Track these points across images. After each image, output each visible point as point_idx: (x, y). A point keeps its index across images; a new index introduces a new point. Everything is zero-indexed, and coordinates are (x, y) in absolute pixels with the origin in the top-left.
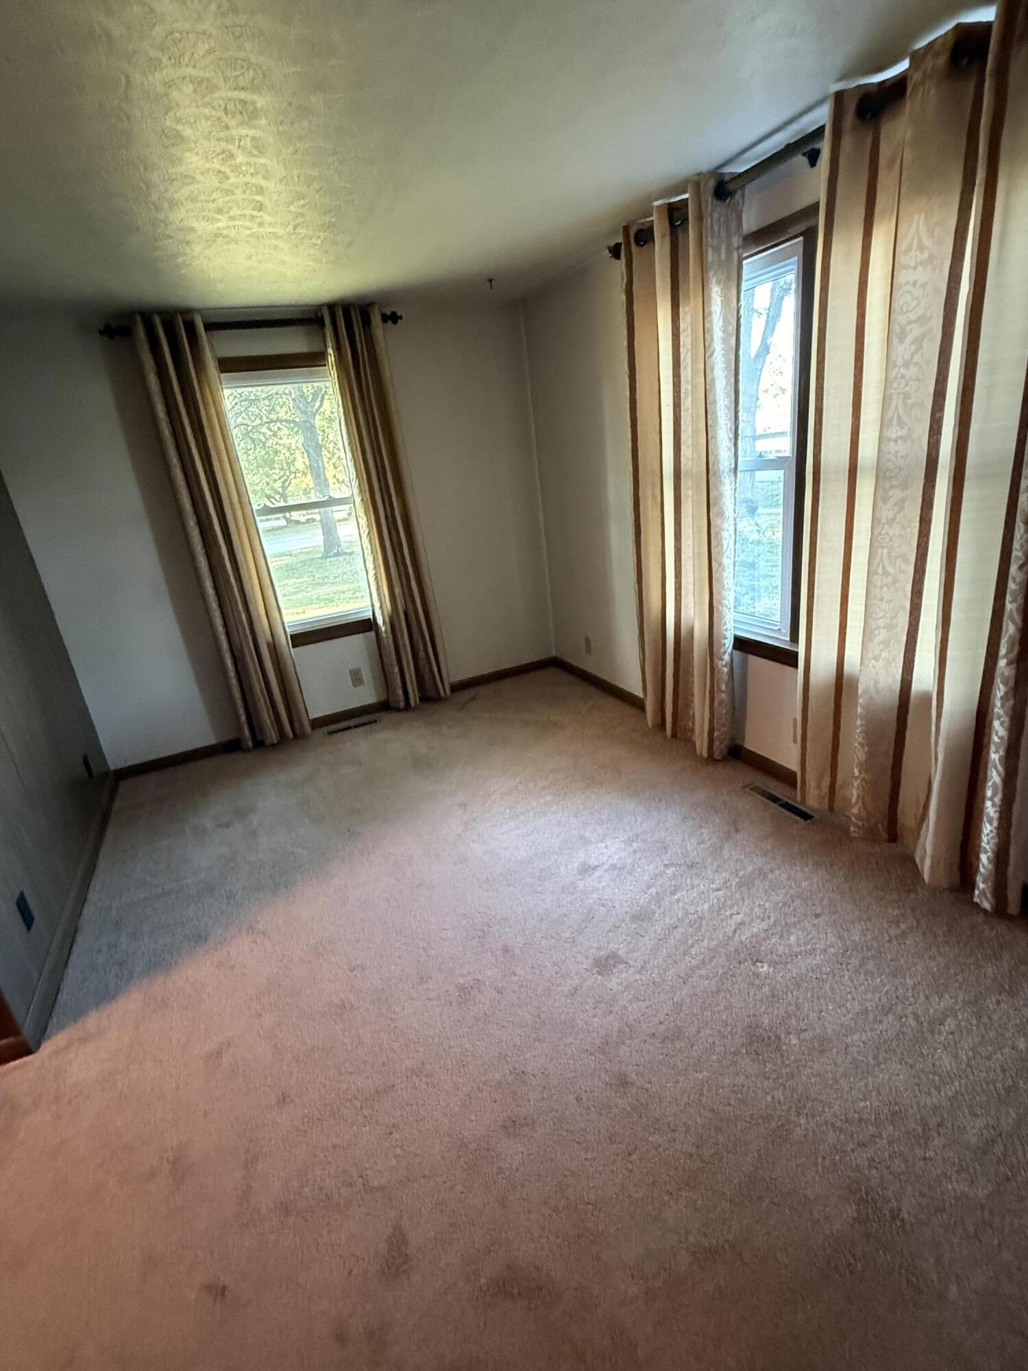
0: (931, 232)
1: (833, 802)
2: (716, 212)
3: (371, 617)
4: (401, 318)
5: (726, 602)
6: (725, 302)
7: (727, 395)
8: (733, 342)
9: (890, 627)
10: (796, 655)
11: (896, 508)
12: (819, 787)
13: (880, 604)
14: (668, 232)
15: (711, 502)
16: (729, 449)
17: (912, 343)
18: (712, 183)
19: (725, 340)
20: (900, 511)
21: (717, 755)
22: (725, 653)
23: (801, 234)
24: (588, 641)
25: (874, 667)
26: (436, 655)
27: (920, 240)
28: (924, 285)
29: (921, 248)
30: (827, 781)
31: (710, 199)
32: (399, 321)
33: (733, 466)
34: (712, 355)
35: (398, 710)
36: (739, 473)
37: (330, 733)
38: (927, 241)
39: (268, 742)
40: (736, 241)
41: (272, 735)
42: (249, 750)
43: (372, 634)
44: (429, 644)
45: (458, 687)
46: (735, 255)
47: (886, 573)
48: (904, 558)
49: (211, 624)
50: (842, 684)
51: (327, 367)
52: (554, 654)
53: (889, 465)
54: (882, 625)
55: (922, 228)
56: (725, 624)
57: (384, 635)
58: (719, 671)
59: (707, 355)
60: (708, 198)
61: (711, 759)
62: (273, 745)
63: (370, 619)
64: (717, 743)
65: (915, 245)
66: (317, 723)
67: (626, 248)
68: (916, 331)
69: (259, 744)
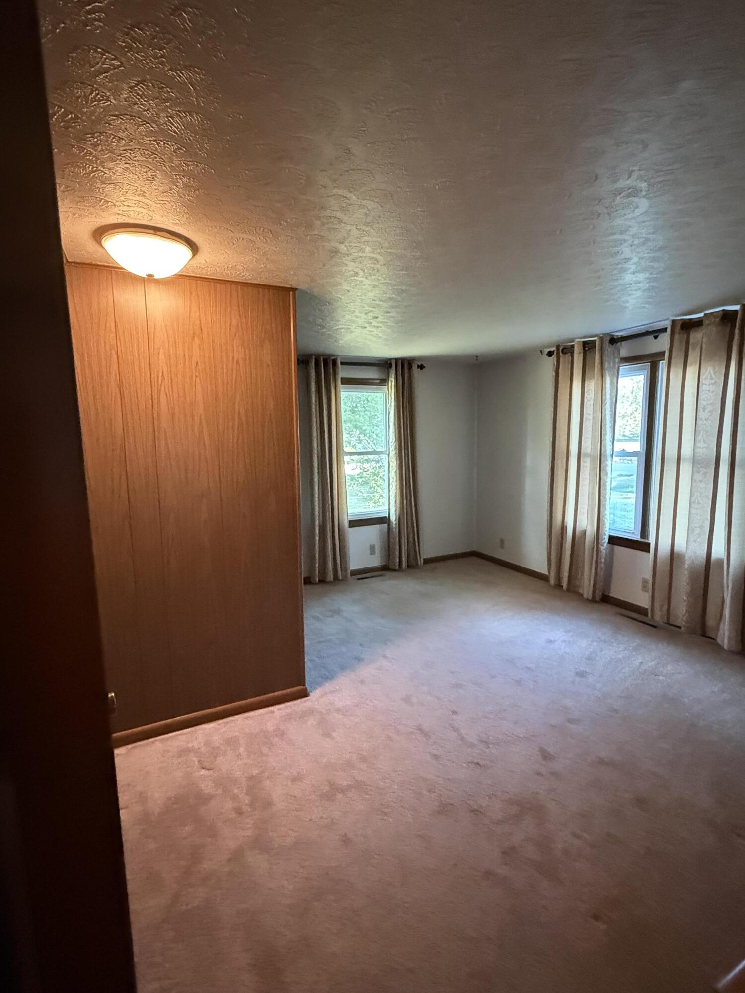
0: (715, 373)
1: (669, 618)
2: (609, 348)
3: (387, 516)
4: (424, 367)
5: (606, 517)
6: (612, 383)
7: (611, 422)
8: (614, 400)
9: (701, 527)
10: (649, 544)
11: (703, 475)
12: (661, 610)
13: (696, 516)
14: (582, 351)
15: (602, 468)
16: (610, 446)
17: (709, 412)
18: (608, 338)
19: (611, 399)
20: (705, 477)
21: (598, 598)
22: (604, 543)
23: (649, 362)
24: (502, 541)
25: (694, 545)
26: (418, 539)
27: (711, 376)
28: (713, 392)
29: (712, 379)
30: (665, 607)
31: (608, 344)
32: (424, 369)
33: (611, 453)
34: (605, 405)
35: (395, 570)
36: (614, 457)
37: (359, 579)
38: (713, 376)
39: (328, 580)
40: (617, 360)
41: (330, 577)
42: (316, 584)
43: (386, 525)
44: (416, 535)
45: (427, 561)
46: (617, 365)
47: (699, 504)
48: (707, 497)
49: (313, 509)
50: (674, 557)
51: (387, 387)
52: (474, 549)
53: (699, 458)
54: (698, 526)
55: (712, 371)
56: (606, 528)
57: (394, 526)
58: (601, 552)
59: (603, 405)
60: (606, 343)
61: (593, 601)
62: (330, 582)
63: (386, 517)
64: (597, 592)
65: (709, 378)
66: (354, 573)
67: (557, 353)
68: (710, 408)
69: (322, 581)
